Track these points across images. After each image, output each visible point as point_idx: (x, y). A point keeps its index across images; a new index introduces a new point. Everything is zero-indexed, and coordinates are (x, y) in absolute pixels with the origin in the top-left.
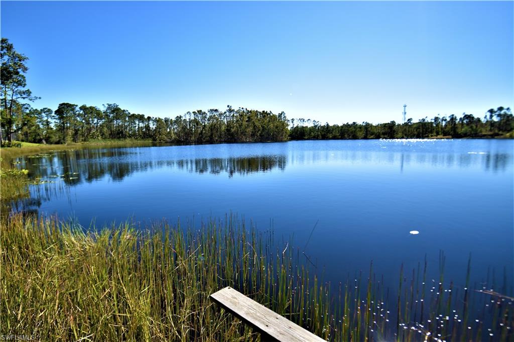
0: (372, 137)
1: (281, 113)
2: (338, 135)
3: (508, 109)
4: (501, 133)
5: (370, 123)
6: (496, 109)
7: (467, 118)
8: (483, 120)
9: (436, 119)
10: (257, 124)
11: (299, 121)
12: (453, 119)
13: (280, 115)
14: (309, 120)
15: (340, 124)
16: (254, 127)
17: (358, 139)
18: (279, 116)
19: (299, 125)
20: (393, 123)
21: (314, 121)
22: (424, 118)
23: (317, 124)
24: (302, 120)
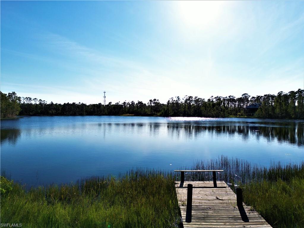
3: (158, 100)
4: (155, 113)
6: (153, 100)
7: (140, 103)
8: (147, 105)
9: (124, 103)
11: (26, 100)
12: (133, 103)
14: (35, 99)
19: (26, 102)
20: (100, 104)
21: (40, 100)
22: (118, 102)
23: (43, 102)
24: (29, 99)
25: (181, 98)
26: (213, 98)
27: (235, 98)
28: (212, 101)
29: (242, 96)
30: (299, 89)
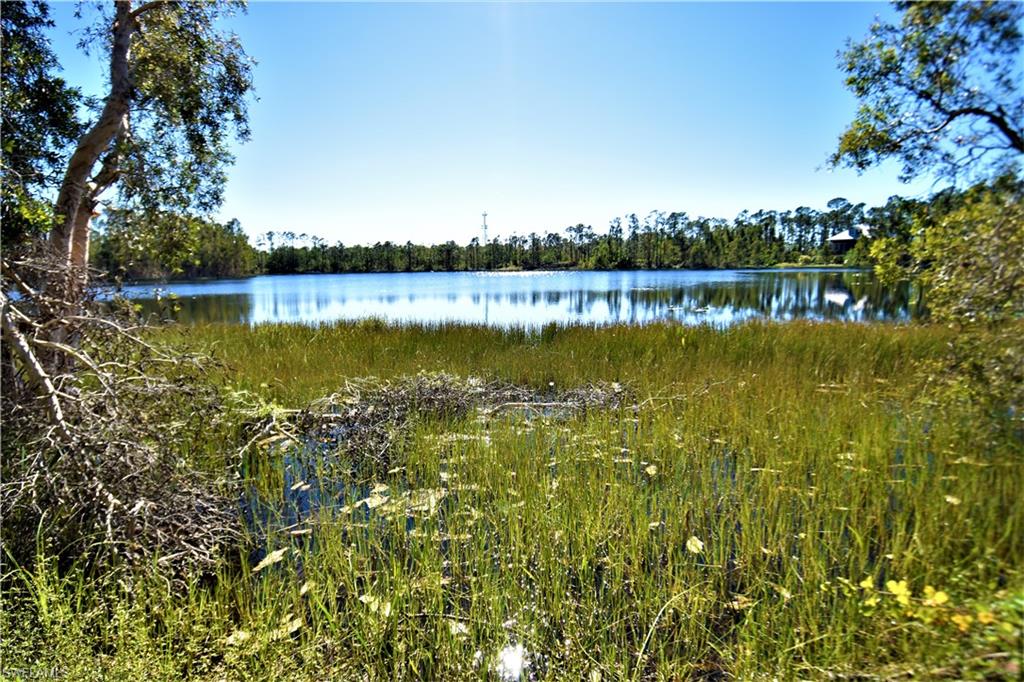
1: (231, 221)
2: (360, 264)
3: (589, 227)
5: (414, 243)
11: (285, 237)
13: (231, 224)
14: (304, 235)
17: (396, 272)
18: (229, 227)
19: (285, 245)
20: (452, 244)
21: (315, 238)
22: (496, 237)
23: (321, 243)
24: (290, 235)
26: (749, 215)
27: (814, 215)
28: (748, 225)
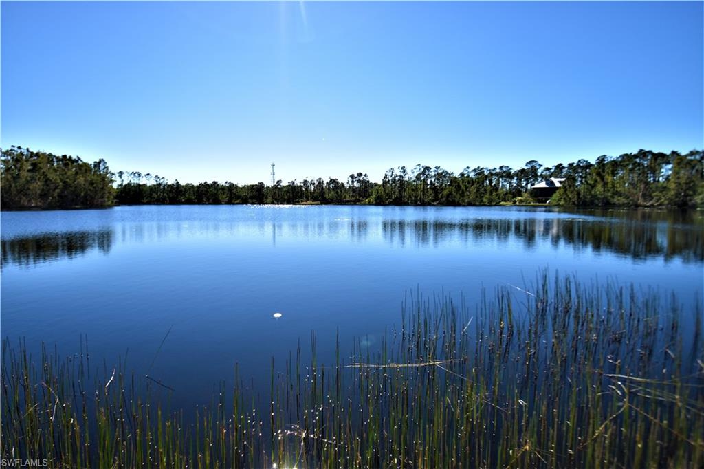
0: (238, 201)
1: (98, 161)
3: (366, 175)
4: (361, 199)
5: (235, 183)
6: (356, 175)
7: (333, 183)
8: (346, 186)
9: (305, 182)
10: (51, 176)
11: (132, 176)
12: (320, 183)
13: (97, 164)
14: (148, 174)
15: (196, 184)
16: (46, 181)
18: (95, 166)
20: (261, 184)
21: (157, 177)
22: (293, 180)
23: (162, 181)
24: (137, 175)
25: (408, 170)
26: (470, 170)
27: (512, 171)
28: (468, 177)
29: (526, 165)
30: (641, 150)
